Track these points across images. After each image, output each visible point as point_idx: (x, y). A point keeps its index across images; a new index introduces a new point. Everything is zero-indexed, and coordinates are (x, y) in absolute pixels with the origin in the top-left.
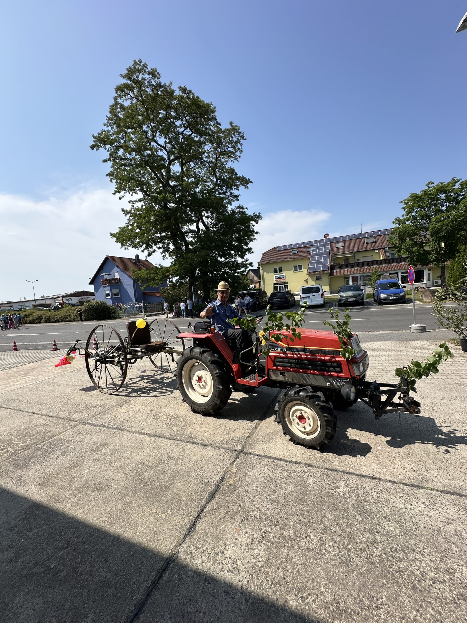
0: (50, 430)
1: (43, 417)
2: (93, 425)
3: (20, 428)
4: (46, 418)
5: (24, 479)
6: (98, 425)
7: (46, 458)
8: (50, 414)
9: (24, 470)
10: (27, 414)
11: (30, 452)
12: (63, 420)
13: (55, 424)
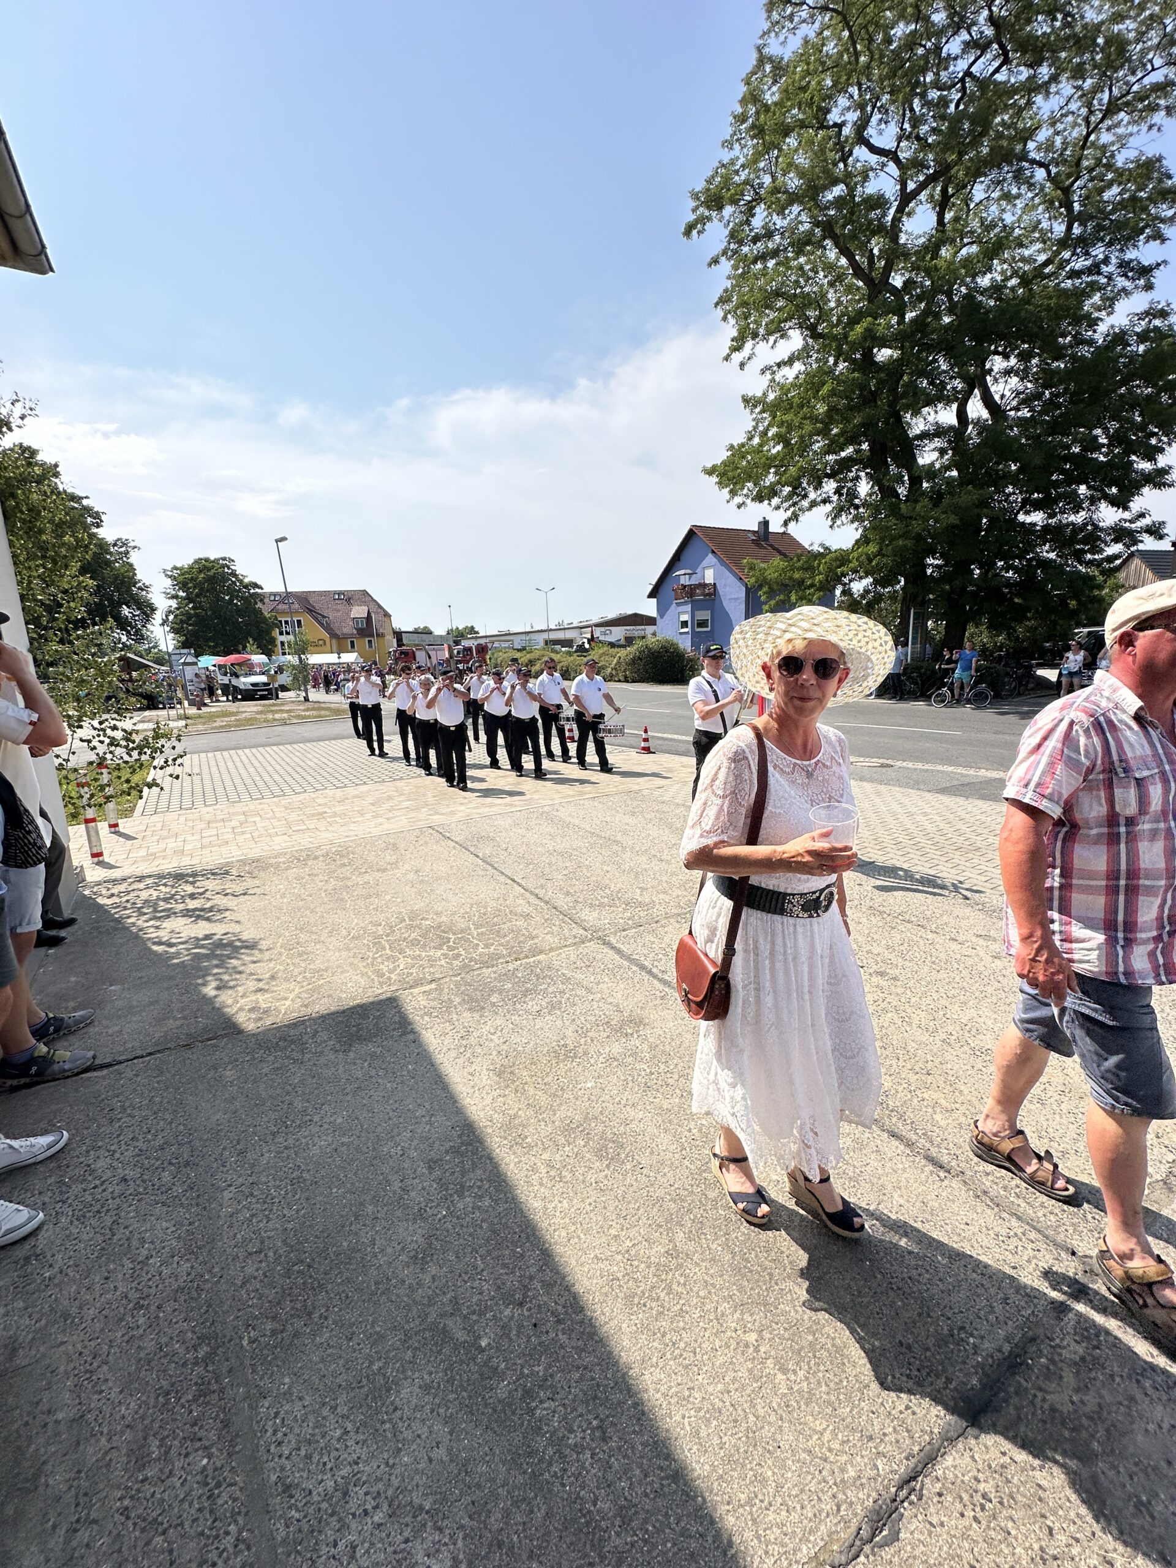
0: (535, 932)
1: (528, 894)
2: (619, 951)
3: (486, 908)
4: (532, 899)
5: (472, 1040)
6: (628, 958)
7: (518, 1006)
8: (541, 892)
9: (476, 1015)
10: (502, 879)
11: (493, 975)
12: (561, 917)
13: (546, 920)
